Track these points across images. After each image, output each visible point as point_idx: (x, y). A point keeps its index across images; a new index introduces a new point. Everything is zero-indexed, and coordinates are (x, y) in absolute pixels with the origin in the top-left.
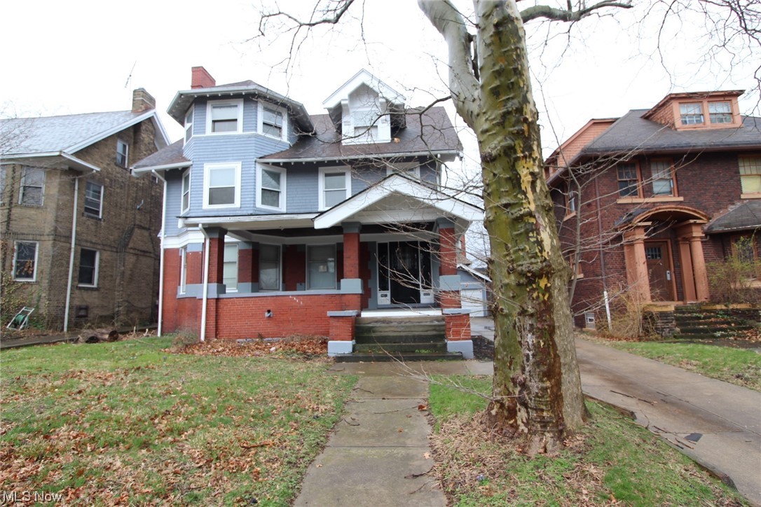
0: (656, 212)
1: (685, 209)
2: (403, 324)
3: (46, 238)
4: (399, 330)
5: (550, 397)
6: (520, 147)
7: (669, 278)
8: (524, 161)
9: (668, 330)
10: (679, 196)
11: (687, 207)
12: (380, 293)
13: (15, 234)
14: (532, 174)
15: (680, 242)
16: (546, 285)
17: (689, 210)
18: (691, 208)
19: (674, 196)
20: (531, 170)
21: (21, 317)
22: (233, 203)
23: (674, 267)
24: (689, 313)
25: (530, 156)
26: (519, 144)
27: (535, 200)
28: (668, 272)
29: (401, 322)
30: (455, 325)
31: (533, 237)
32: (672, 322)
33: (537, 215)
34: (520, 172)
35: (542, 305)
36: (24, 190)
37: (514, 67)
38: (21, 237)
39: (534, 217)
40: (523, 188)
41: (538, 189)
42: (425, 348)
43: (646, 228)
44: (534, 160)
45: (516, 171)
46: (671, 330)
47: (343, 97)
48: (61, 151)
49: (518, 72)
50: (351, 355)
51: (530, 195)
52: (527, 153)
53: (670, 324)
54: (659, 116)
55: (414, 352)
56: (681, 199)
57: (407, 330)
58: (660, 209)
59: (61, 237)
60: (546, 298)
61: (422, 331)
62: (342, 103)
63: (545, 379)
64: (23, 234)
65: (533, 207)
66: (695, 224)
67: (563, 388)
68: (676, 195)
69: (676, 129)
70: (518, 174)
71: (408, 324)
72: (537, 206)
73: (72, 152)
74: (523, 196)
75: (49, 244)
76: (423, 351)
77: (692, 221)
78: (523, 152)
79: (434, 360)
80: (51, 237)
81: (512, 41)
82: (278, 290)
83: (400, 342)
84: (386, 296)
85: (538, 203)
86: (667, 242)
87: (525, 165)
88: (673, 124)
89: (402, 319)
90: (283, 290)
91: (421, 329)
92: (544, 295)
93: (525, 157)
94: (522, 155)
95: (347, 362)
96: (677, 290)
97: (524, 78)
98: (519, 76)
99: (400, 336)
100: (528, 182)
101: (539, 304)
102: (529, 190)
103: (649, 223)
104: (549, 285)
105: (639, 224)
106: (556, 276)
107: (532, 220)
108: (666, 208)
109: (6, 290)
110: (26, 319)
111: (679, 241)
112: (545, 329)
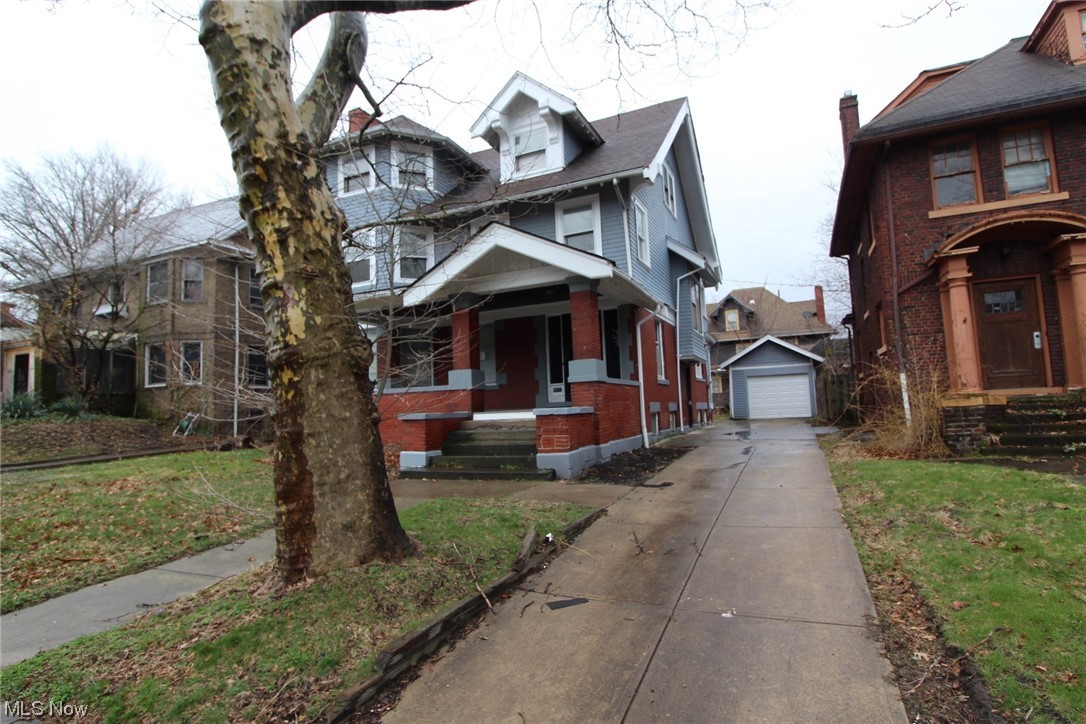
0: (988, 227)
1: (1051, 215)
2: (514, 430)
3: (207, 336)
4: (502, 437)
5: (284, 525)
6: (257, 197)
7: (1037, 345)
8: (266, 216)
9: (968, 439)
10: (1060, 191)
11: (1053, 212)
12: (551, 387)
13: (180, 333)
14: (278, 231)
15: (1058, 278)
16: (290, 380)
17: (1059, 216)
18: (1062, 213)
19: (1052, 192)
20: (277, 226)
21: (186, 423)
22: (368, 279)
23: (1047, 325)
24: (1045, 408)
25: (274, 206)
26: (255, 193)
27: (285, 266)
28: (1036, 334)
29: (513, 427)
30: (547, 432)
31: (277, 316)
32: (977, 426)
33: (285, 286)
34: (262, 231)
35: (284, 406)
36: (186, 286)
37: (231, 92)
38: (185, 337)
39: (281, 289)
40: (269, 252)
41: (292, 251)
42: (512, 462)
43: (969, 258)
44: (280, 212)
45: (258, 230)
46: (973, 439)
47: (495, 117)
48: (209, 239)
49: (238, 98)
50: (424, 470)
51: (279, 262)
52: (268, 204)
53: (973, 430)
54: (1047, 44)
55: (499, 467)
56: (1065, 195)
57: (512, 437)
58: (995, 221)
59: (223, 334)
60: (290, 397)
61: (530, 440)
62: (493, 126)
63: (280, 502)
64: (187, 333)
65: (280, 276)
66: (1074, 241)
67: (317, 516)
68: (1056, 188)
69: (1071, 63)
70: (262, 234)
71: (521, 429)
72: (287, 274)
73: (225, 237)
74: (269, 263)
75: (211, 342)
76: (509, 467)
77: (1066, 237)
78: (262, 203)
79: (509, 479)
80: (213, 335)
81: (224, 59)
82: (429, 384)
83: (492, 454)
84: (559, 390)
85: (291, 269)
86: (1034, 278)
87: (268, 221)
88: (1068, 55)
89: (514, 422)
90: (435, 384)
91: (528, 437)
92: (287, 393)
93: (265, 210)
94: (260, 207)
95: (410, 478)
96: (1052, 367)
97: (251, 104)
98: (240, 103)
99: (501, 446)
100: (274, 242)
101: (281, 404)
102: (277, 253)
103: (975, 249)
104: (296, 379)
105: (954, 252)
106: (311, 366)
107: (280, 294)
108: (1011, 218)
109: (175, 394)
110: (191, 425)
111: (1053, 277)
112: (285, 438)
